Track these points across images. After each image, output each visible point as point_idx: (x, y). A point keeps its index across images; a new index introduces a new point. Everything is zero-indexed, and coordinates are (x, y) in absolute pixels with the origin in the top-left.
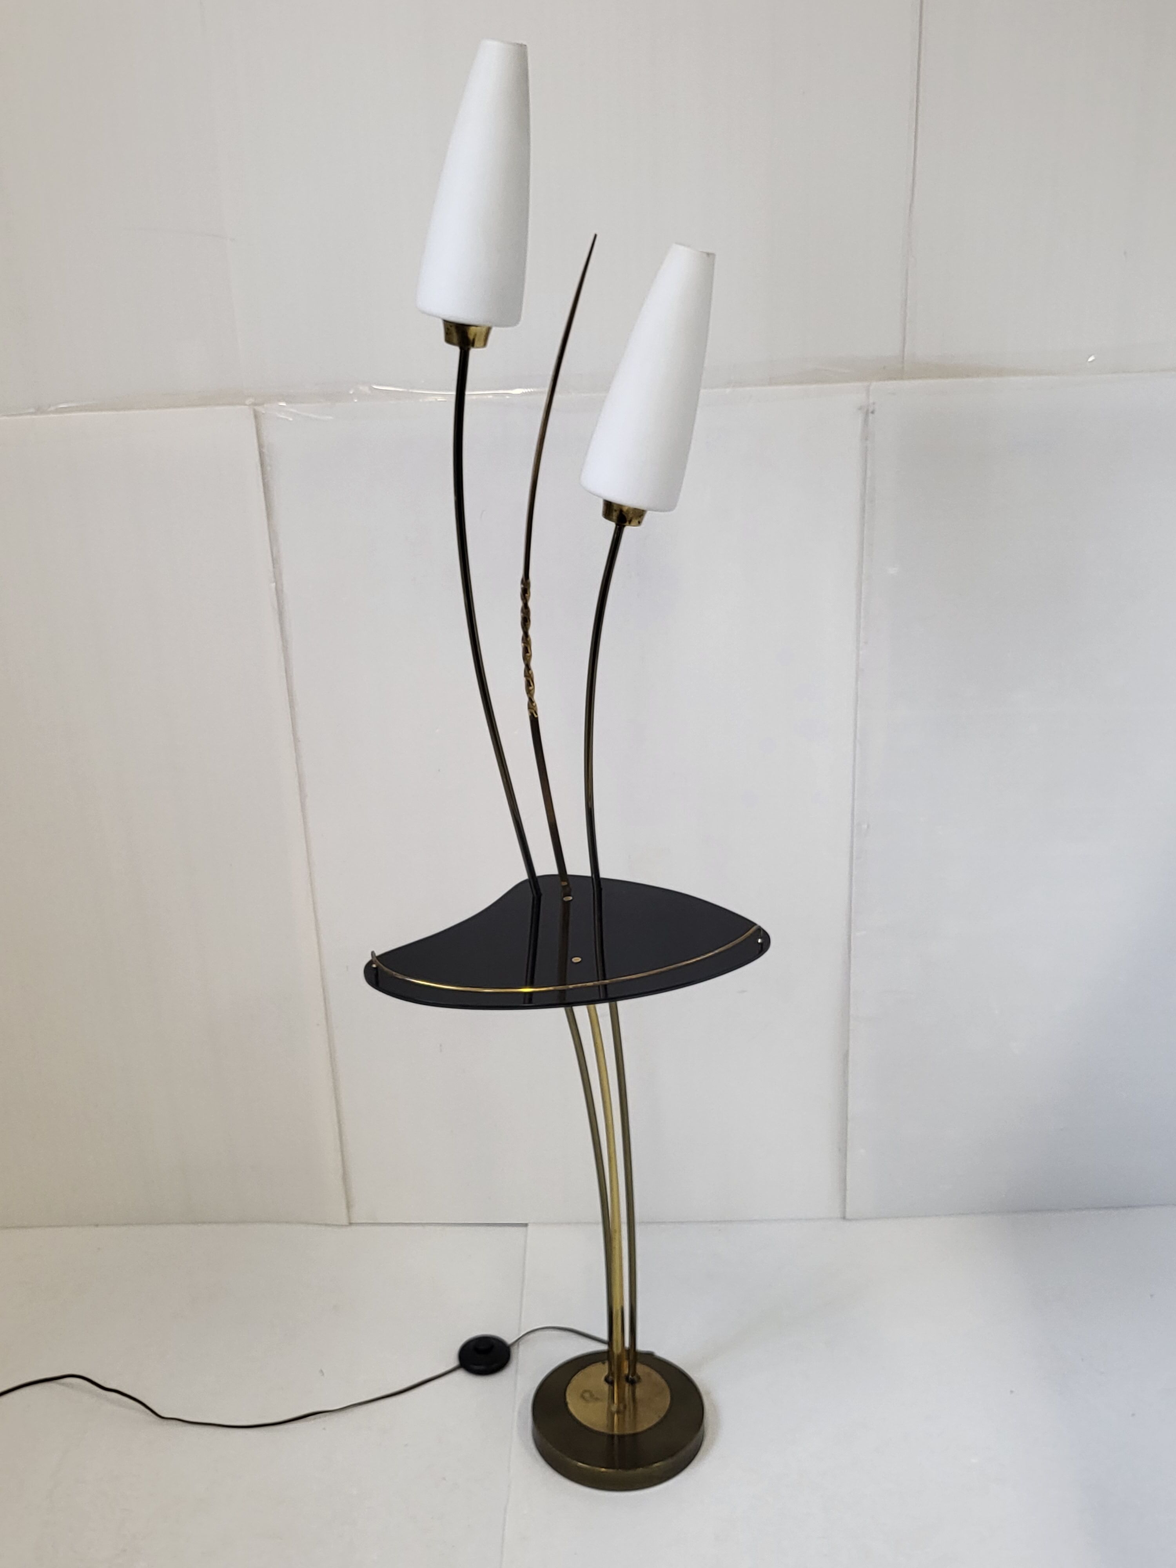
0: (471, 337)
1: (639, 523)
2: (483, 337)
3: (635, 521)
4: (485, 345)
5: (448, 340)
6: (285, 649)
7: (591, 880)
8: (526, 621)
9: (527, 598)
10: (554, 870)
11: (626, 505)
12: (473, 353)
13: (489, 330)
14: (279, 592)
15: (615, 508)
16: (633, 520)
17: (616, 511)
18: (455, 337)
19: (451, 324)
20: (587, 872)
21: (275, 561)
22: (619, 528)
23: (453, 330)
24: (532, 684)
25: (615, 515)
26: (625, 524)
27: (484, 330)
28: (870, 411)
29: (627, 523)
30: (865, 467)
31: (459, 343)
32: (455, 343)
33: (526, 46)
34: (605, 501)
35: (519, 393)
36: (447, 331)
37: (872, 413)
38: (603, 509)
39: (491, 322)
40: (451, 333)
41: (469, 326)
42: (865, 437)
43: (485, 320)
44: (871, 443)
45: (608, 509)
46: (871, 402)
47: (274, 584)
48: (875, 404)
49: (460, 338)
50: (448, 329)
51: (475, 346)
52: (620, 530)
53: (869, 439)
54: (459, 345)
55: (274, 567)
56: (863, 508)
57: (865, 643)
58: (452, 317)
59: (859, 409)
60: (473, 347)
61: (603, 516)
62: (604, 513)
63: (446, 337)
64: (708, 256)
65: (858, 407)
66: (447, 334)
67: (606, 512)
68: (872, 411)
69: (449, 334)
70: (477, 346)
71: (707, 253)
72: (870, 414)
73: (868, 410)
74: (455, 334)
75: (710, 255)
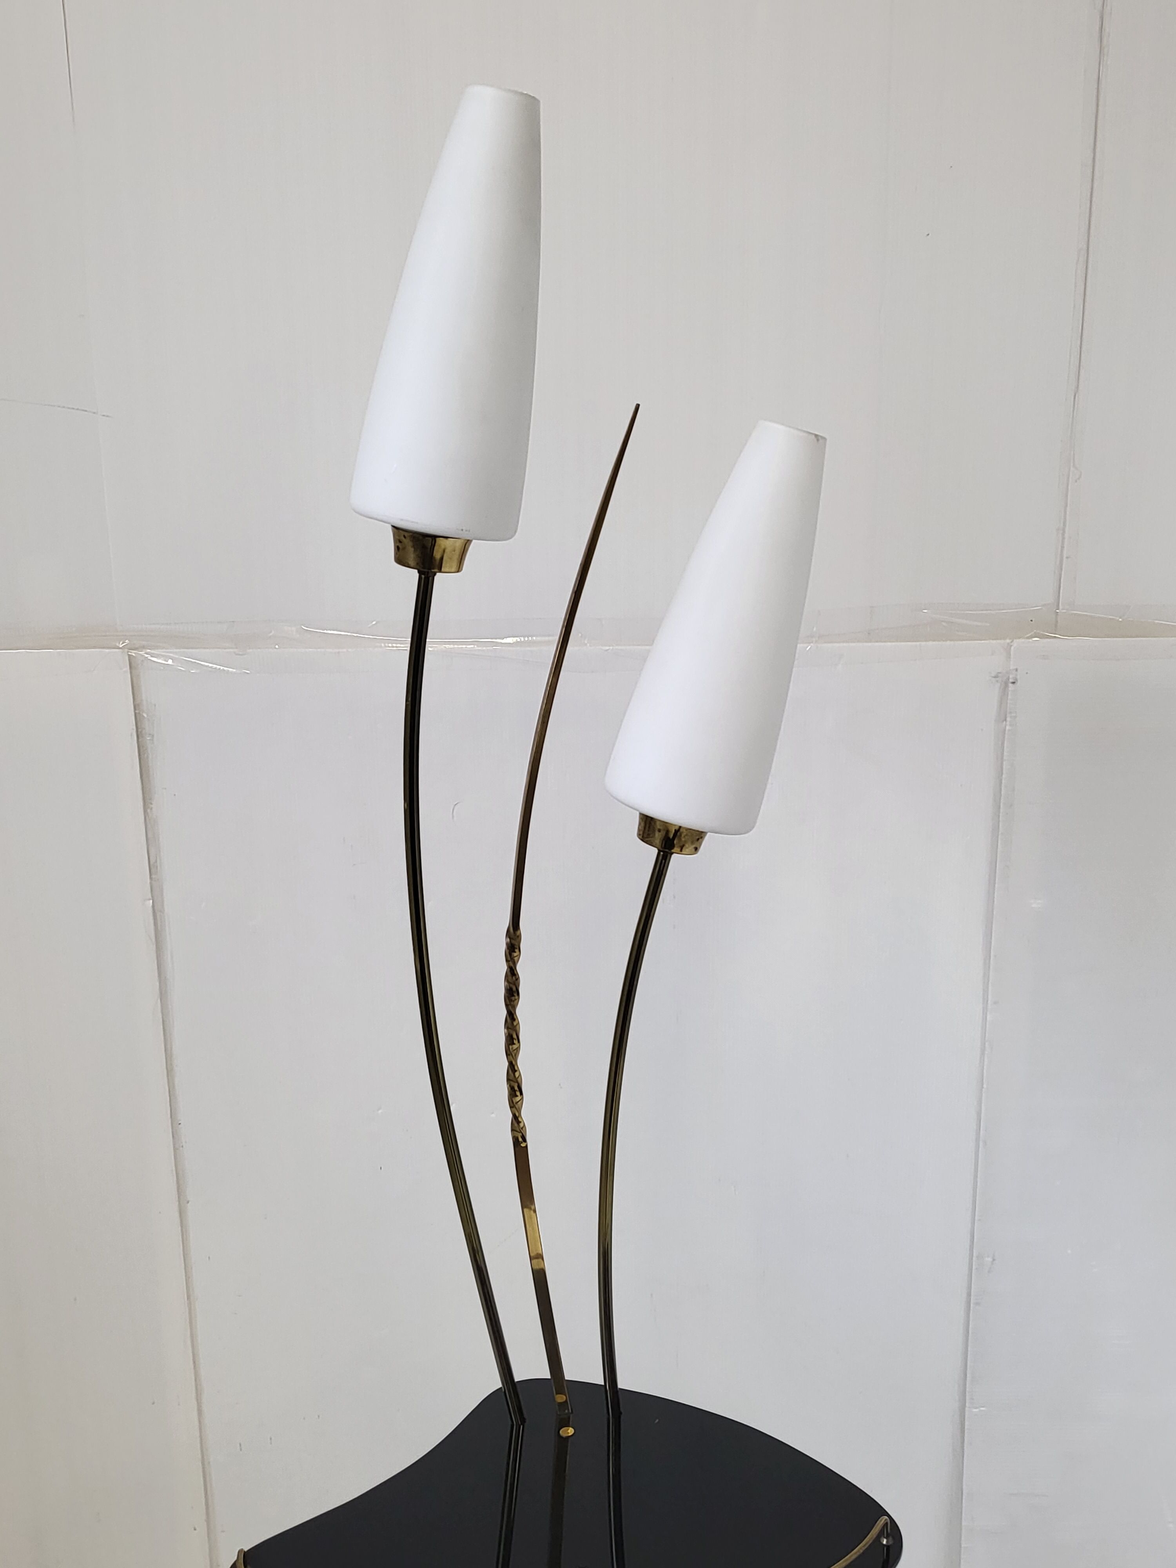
0: (437, 555)
1: (696, 849)
2: (456, 557)
3: (689, 848)
4: (459, 570)
5: (400, 560)
6: (163, 994)
7: (603, 1390)
8: (512, 993)
9: (516, 959)
10: (543, 1372)
11: (676, 823)
12: (440, 579)
13: (468, 542)
14: (157, 912)
15: (658, 826)
16: (687, 845)
17: (659, 831)
18: (411, 556)
19: (406, 534)
20: (597, 1378)
21: (153, 868)
22: (663, 855)
23: (408, 542)
24: (518, 1093)
25: (658, 837)
26: (673, 851)
27: (459, 544)
28: (1011, 680)
29: (676, 849)
30: (1000, 758)
31: (417, 564)
32: (412, 563)
33: (537, 97)
34: (641, 816)
35: (512, 642)
36: (398, 544)
37: (1013, 683)
38: (639, 828)
39: (469, 531)
40: (404, 548)
41: (434, 537)
42: (1002, 717)
43: (461, 528)
44: (1010, 725)
45: (647, 828)
46: (1012, 667)
47: (151, 901)
48: (1017, 670)
49: (419, 557)
50: (400, 542)
51: (443, 570)
52: (663, 861)
53: (1008, 719)
54: (418, 567)
55: (151, 878)
56: (997, 814)
57: (995, 1003)
58: (407, 521)
59: (995, 677)
60: (440, 571)
61: (639, 838)
62: (641, 833)
63: (396, 554)
64: (818, 440)
65: (993, 674)
66: (397, 549)
67: (644, 833)
68: (1013, 681)
69: (400, 550)
70: (447, 570)
71: (816, 436)
72: (1011, 685)
73: (1008, 679)
74: (412, 549)
75: (820, 438)
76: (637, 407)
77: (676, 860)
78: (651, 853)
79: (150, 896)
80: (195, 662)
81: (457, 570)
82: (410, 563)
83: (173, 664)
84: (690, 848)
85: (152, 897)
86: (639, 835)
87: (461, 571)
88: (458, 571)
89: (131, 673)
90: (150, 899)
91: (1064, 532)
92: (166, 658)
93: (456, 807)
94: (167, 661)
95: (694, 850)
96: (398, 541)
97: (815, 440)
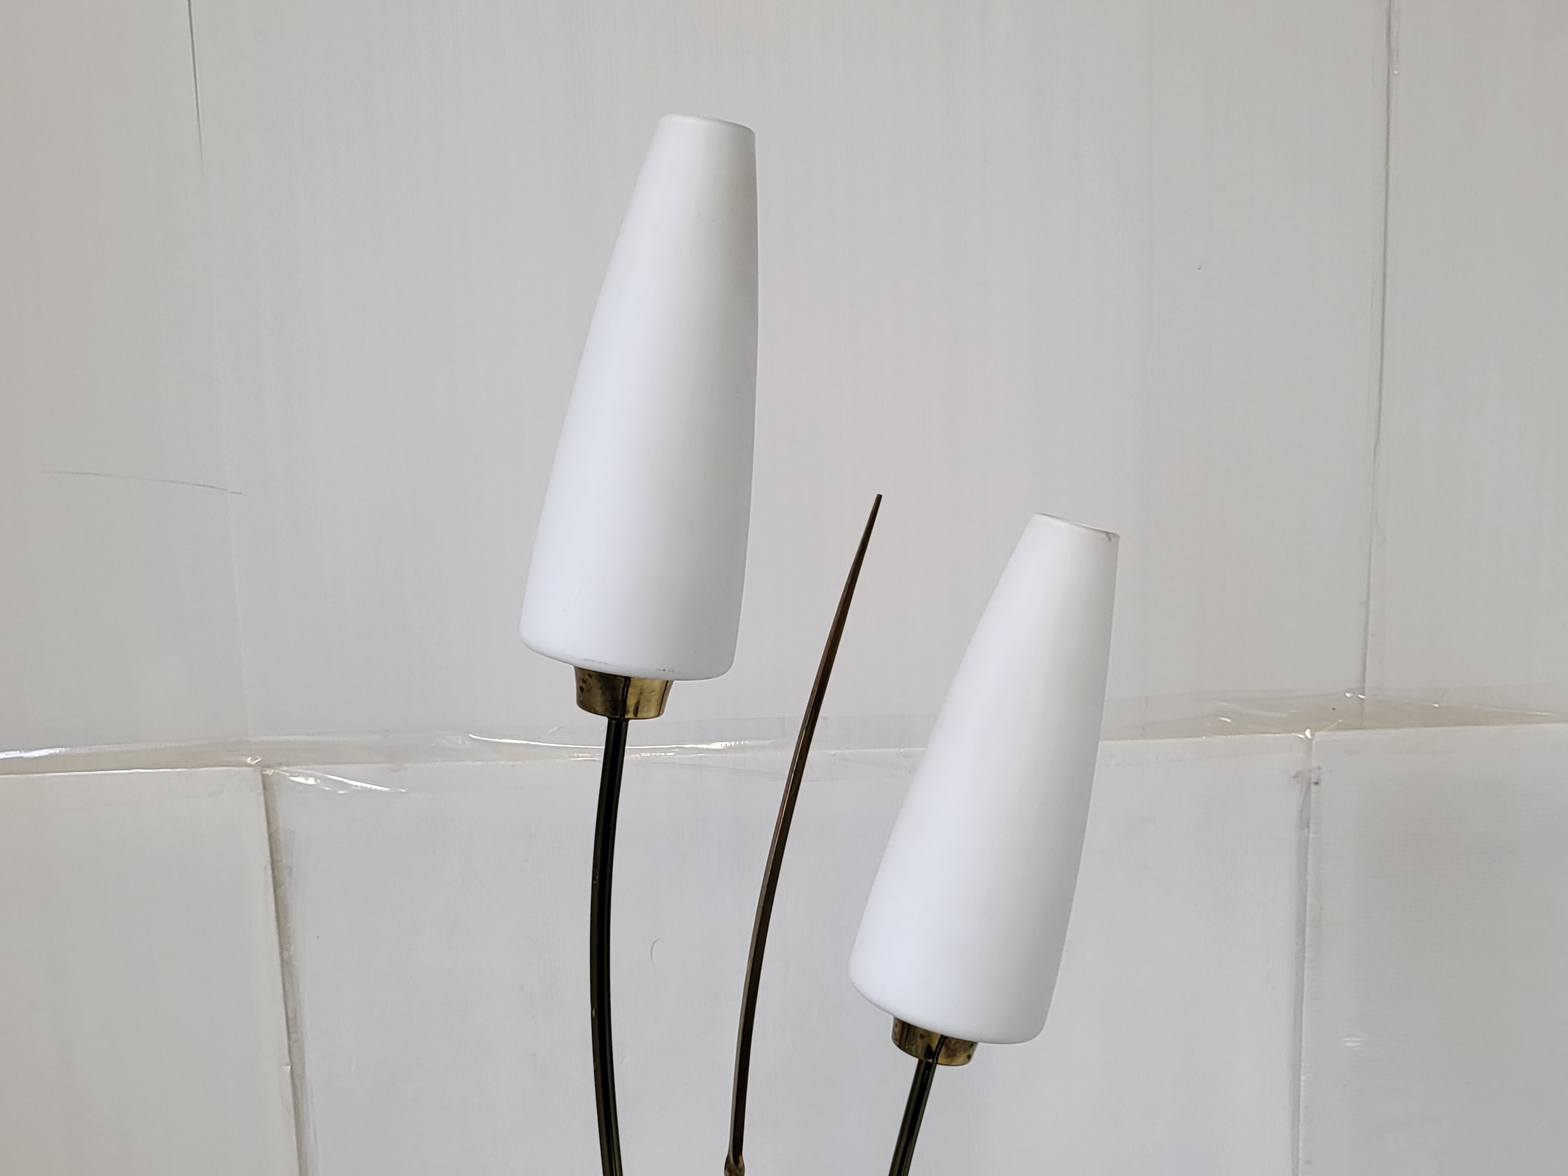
0: (631, 700)
1: (969, 1057)
2: (655, 698)
3: (958, 1059)
4: (659, 713)
5: (585, 703)
13: (667, 686)
14: (297, 1080)
15: (918, 1034)
16: (955, 1056)
17: (920, 1039)
18: (598, 698)
19: (589, 675)
21: (292, 1028)
22: (926, 1066)
23: (594, 683)
25: (918, 1045)
26: (938, 1062)
27: (657, 685)
28: (1313, 780)
29: (942, 1061)
30: (1303, 869)
31: (606, 710)
32: (599, 708)
33: (752, 129)
34: (896, 1021)
35: (721, 748)
36: (581, 684)
37: (1316, 783)
38: (894, 1030)
39: (673, 671)
40: (589, 690)
41: (627, 680)
42: (1304, 823)
43: (663, 669)
44: (1316, 833)
45: (905, 1034)
46: (1313, 765)
47: (289, 1067)
48: (1320, 768)
49: (609, 701)
50: (584, 682)
51: (639, 716)
52: (927, 1072)
53: (1312, 826)
54: (608, 714)
55: (289, 1038)
56: (1301, 934)
57: (1307, 1162)
58: (593, 661)
59: (1294, 777)
60: (636, 716)
61: (895, 1044)
62: (898, 1037)
63: (579, 696)
64: (1110, 539)
65: (1293, 774)
66: (581, 690)
67: (901, 1038)
68: (1316, 781)
69: (584, 692)
70: (644, 715)
71: (1107, 533)
72: (1313, 786)
73: (1310, 779)
74: (600, 692)
75: (1111, 536)
76: (879, 498)
77: (942, 1074)
78: (911, 1063)
79: (287, 1060)
80: (342, 782)
81: (657, 714)
82: (597, 708)
83: (315, 783)
84: (962, 1058)
85: (291, 1061)
86: (895, 1039)
87: (662, 714)
88: (658, 716)
89: (265, 795)
90: (287, 1065)
91: (1368, 605)
92: (307, 776)
93: (655, 945)
94: (307, 780)
95: (967, 1059)
96: (581, 681)
97: (1107, 539)
